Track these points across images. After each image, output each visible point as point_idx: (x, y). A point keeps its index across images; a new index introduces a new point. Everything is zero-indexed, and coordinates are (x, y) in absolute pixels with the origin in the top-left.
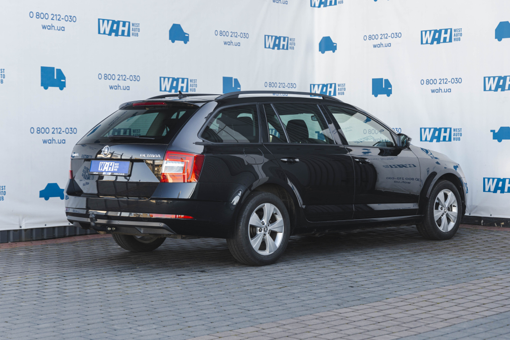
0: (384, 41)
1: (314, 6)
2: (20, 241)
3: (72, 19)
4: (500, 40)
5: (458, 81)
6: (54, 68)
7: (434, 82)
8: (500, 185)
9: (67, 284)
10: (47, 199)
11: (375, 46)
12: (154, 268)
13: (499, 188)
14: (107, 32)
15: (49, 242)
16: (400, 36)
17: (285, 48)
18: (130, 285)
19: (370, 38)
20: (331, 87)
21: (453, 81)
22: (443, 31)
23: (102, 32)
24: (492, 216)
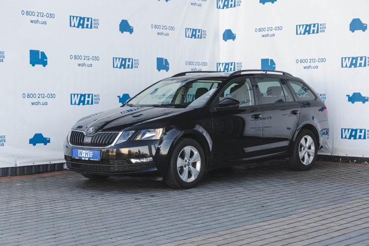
0: (270, 33)
1: (220, 8)
2: (16, 175)
3: (51, 16)
4: (353, 31)
5: (323, 60)
6: (39, 51)
7: (306, 61)
8: (353, 134)
9: (57, 206)
10: (34, 145)
11: (263, 36)
12: (117, 194)
13: (353, 136)
14: (76, 25)
15: (37, 176)
16: (281, 28)
17: (200, 37)
18: (103, 206)
19: (260, 30)
20: (231, 65)
21: (319, 60)
22: (312, 26)
23: (72, 25)
24: (347, 156)
